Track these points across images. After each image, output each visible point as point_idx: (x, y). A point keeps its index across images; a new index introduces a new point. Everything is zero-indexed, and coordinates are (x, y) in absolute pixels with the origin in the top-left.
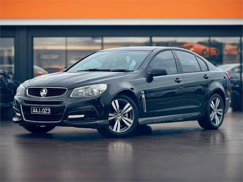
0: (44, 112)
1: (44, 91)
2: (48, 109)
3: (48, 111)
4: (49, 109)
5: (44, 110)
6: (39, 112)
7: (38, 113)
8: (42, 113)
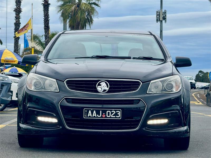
0: (109, 115)
1: (103, 84)
2: (117, 112)
3: (116, 114)
4: (120, 111)
5: (109, 113)
6: (99, 115)
7: (97, 117)
8: (106, 117)
